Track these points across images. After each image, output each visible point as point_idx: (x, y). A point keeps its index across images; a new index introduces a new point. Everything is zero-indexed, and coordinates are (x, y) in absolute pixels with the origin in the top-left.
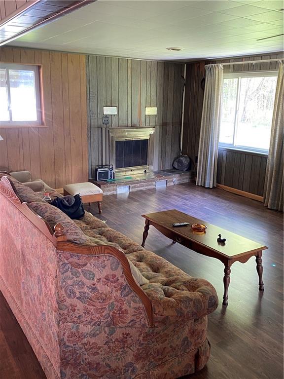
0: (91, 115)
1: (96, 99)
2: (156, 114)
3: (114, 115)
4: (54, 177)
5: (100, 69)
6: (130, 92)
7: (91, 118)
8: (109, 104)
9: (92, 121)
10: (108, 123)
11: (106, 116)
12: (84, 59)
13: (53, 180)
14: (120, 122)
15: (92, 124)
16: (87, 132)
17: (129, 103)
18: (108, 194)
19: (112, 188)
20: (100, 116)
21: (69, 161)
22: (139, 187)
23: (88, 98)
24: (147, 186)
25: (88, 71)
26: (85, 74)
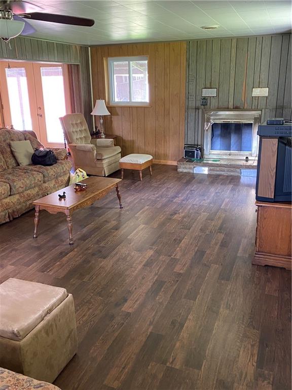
0: (189, 97)
1: (195, 82)
2: (267, 95)
3: (213, 97)
4: (154, 150)
5: (200, 52)
6: (233, 73)
7: (189, 99)
8: (208, 86)
9: (190, 102)
10: (207, 105)
11: (204, 98)
12: (185, 46)
13: (154, 152)
14: (220, 103)
15: (190, 105)
16: (184, 112)
17: (232, 84)
18: (184, 171)
19: (188, 166)
20: (199, 98)
21: (167, 137)
22: (218, 171)
23: (188, 81)
24: (228, 171)
25: (188, 56)
26: (185, 59)
